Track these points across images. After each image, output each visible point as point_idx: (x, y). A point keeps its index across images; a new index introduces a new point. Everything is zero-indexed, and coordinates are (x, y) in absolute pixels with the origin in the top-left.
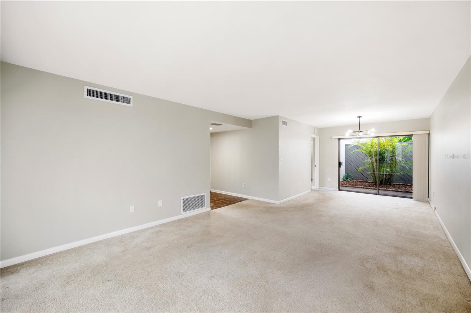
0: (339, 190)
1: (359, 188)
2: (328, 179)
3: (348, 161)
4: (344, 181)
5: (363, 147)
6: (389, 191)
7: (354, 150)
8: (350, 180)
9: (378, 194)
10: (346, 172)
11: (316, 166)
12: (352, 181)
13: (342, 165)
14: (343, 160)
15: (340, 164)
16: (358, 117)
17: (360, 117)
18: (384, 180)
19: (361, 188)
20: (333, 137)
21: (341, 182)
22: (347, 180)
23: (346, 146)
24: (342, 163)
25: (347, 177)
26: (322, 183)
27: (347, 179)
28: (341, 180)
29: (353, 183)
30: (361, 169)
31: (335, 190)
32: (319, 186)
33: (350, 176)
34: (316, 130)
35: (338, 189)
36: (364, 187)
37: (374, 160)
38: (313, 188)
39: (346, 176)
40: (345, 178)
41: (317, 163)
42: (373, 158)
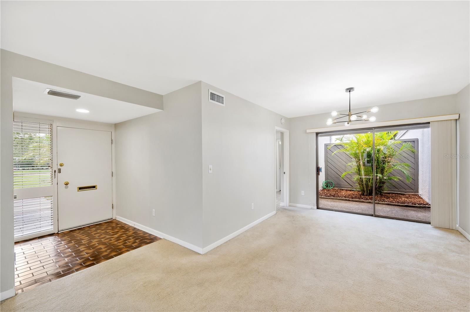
0: (318, 208)
1: (343, 201)
2: (302, 192)
3: (329, 164)
4: (324, 189)
5: (347, 146)
6: (383, 204)
7: (336, 151)
8: (331, 188)
9: (374, 215)
10: (326, 178)
11: (285, 173)
12: (333, 189)
13: (321, 172)
14: (322, 165)
15: (318, 170)
16: (347, 89)
17: (350, 90)
18: (374, 189)
19: (346, 200)
20: (308, 131)
21: (320, 191)
22: (327, 188)
23: (326, 146)
24: (321, 168)
25: (328, 184)
26: (293, 198)
27: (327, 186)
28: (320, 188)
29: (334, 193)
30: (344, 174)
31: (311, 209)
32: (290, 203)
33: (331, 183)
34: (283, 121)
35: (316, 207)
36: (350, 199)
37: (361, 163)
38: (282, 204)
39: (325, 183)
40: (325, 185)
41: (286, 169)
42: (360, 160)
